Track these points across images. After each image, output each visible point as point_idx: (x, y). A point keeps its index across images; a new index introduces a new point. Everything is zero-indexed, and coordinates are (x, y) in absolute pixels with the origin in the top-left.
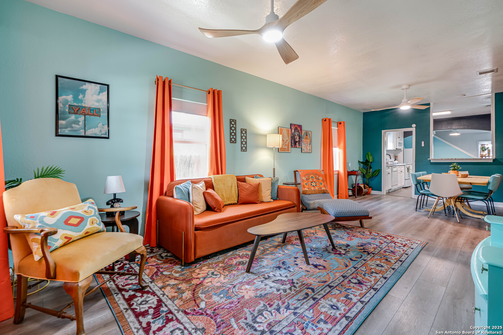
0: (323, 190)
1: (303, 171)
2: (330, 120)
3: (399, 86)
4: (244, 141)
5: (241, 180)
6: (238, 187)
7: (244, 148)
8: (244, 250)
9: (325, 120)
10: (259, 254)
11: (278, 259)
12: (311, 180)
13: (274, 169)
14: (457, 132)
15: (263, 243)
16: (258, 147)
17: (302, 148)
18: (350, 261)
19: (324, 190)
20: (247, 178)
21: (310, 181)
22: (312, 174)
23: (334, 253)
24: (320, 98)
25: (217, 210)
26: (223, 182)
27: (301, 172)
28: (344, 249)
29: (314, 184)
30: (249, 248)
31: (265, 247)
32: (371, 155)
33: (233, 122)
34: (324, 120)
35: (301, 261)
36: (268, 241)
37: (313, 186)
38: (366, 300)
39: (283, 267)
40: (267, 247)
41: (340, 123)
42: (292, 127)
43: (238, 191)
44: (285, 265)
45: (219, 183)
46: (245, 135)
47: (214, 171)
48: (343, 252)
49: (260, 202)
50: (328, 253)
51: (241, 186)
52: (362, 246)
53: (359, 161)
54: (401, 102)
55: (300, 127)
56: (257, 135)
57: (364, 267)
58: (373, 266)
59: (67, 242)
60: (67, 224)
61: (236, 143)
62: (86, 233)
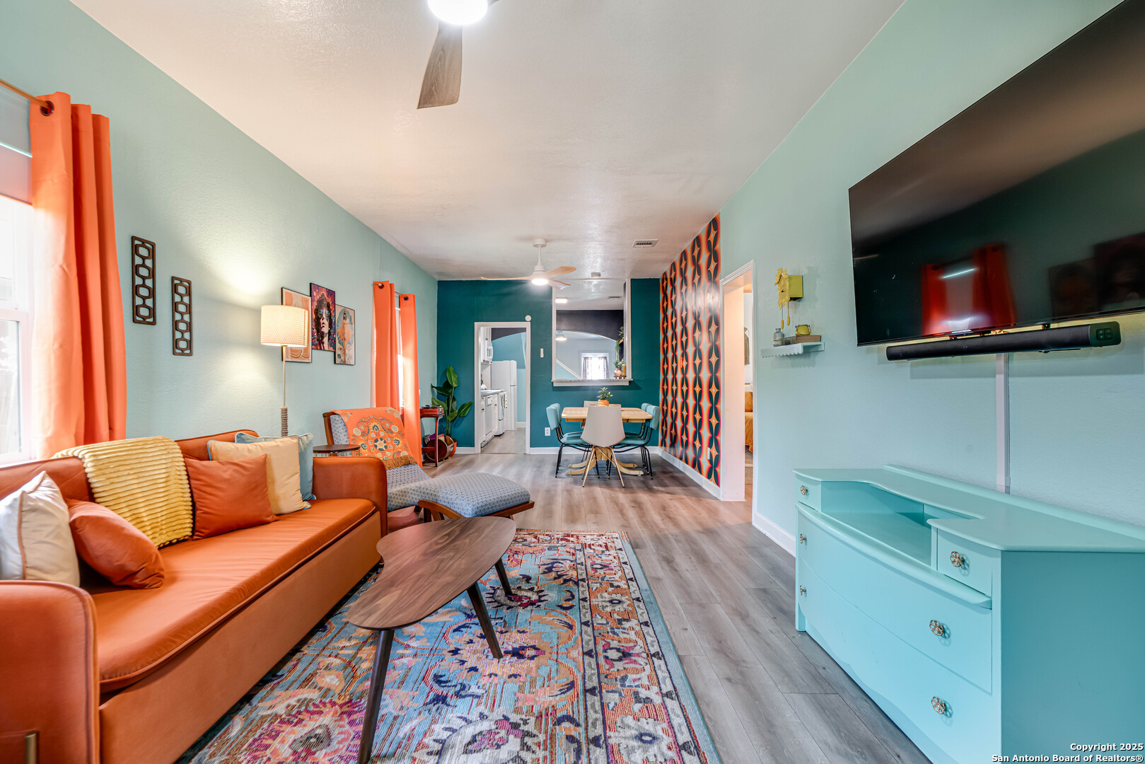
0: (404, 457)
1: (352, 411)
2: (391, 286)
3: (530, 239)
4: (182, 320)
5: (195, 452)
6: (188, 479)
7: (183, 345)
8: (277, 692)
9: (382, 287)
10: (343, 684)
11: (414, 675)
12: (373, 435)
13: (285, 411)
14: (563, 336)
15: (324, 642)
16: (224, 343)
17: (335, 353)
18: (564, 612)
19: (406, 457)
20: (214, 445)
21: (372, 438)
22: (375, 419)
23: (520, 606)
24: (369, 229)
25: (147, 581)
26: (135, 466)
27: (346, 415)
28: (529, 589)
29: (381, 444)
30: (291, 678)
31: (341, 652)
32: (455, 372)
33: (143, 249)
34: (380, 285)
35: (476, 656)
36: (334, 631)
37: (381, 450)
38: (670, 688)
39: (450, 694)
40: (350, 652)
41: (406, 299)
42: (315, 294)
43: (191, 492)
44: (449, 684)
45: (120, 474)
46: (186, 299)
47: (77, 428)
48: (534, 597)
49: (276, 517)
50: (508, 609)
51: (205, 474)
52: (549, 570)
53: (432, 387)
54: (533, 270)
55: (331, 295)
56: (223, 304)
57: (598, 616)
58: (607, 606)
61: (154, 323)
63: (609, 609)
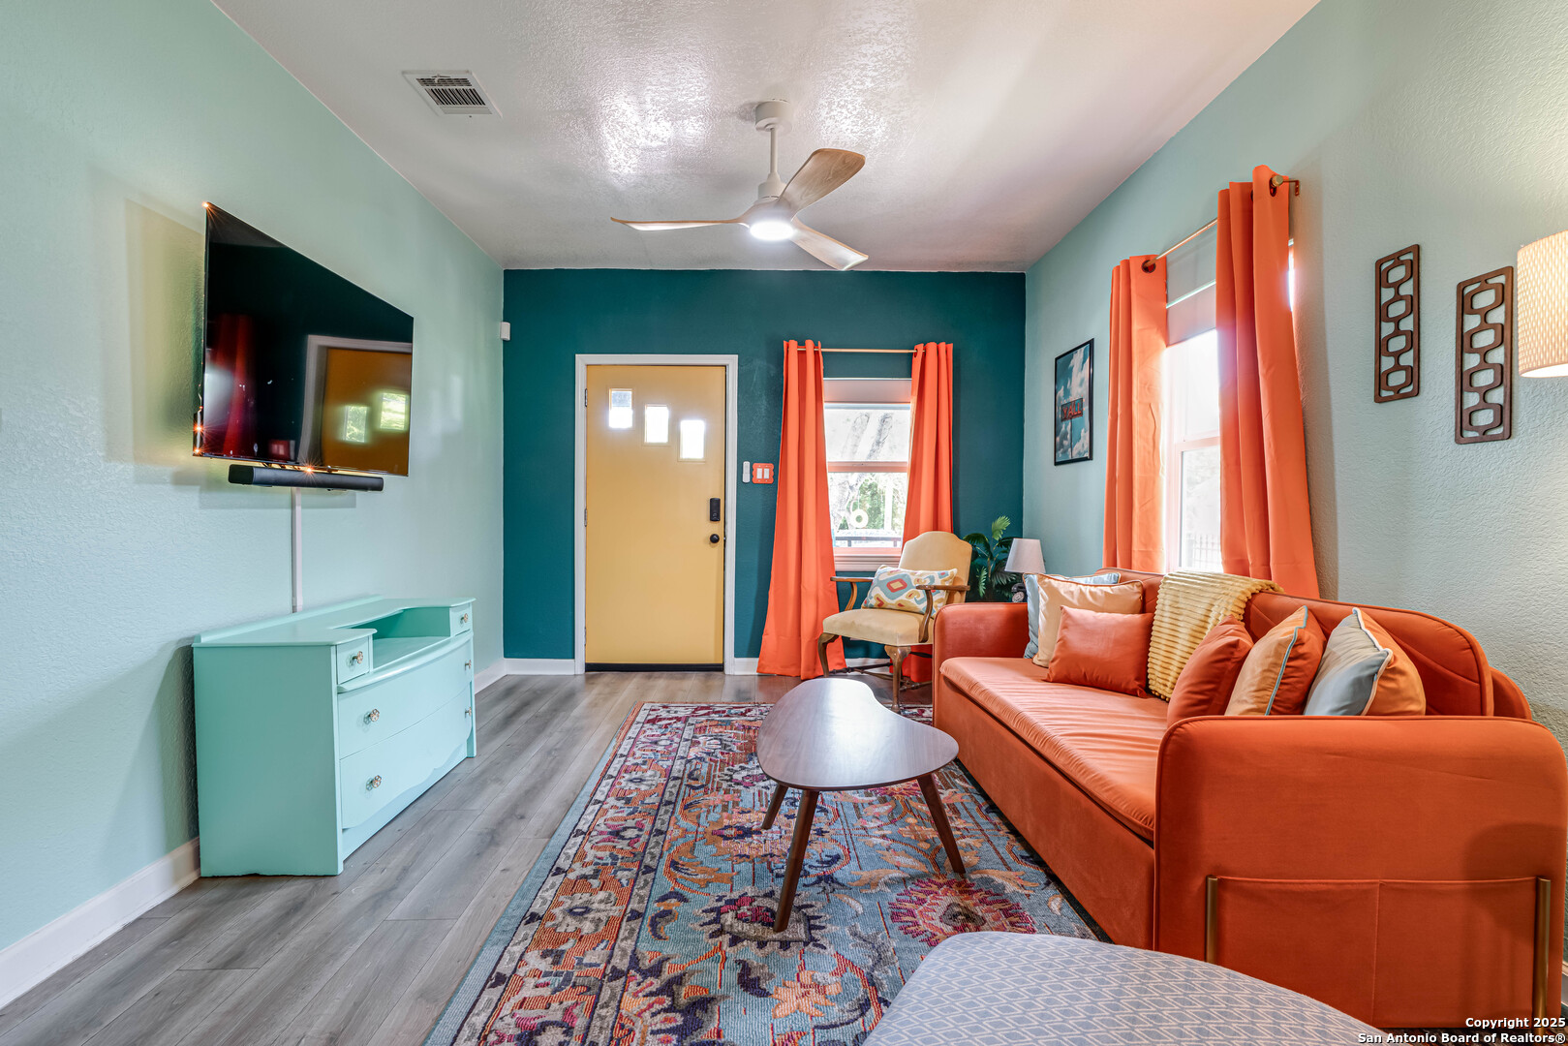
4: (1485, 365)
33: (1396, 269)
46: (1496, 315)
57: (625, 883)
58: (601, 901)
59: (881, 606)
60: (889, 585)
61: (1416, 393)
62: (900, 605)
63: (601, 895)
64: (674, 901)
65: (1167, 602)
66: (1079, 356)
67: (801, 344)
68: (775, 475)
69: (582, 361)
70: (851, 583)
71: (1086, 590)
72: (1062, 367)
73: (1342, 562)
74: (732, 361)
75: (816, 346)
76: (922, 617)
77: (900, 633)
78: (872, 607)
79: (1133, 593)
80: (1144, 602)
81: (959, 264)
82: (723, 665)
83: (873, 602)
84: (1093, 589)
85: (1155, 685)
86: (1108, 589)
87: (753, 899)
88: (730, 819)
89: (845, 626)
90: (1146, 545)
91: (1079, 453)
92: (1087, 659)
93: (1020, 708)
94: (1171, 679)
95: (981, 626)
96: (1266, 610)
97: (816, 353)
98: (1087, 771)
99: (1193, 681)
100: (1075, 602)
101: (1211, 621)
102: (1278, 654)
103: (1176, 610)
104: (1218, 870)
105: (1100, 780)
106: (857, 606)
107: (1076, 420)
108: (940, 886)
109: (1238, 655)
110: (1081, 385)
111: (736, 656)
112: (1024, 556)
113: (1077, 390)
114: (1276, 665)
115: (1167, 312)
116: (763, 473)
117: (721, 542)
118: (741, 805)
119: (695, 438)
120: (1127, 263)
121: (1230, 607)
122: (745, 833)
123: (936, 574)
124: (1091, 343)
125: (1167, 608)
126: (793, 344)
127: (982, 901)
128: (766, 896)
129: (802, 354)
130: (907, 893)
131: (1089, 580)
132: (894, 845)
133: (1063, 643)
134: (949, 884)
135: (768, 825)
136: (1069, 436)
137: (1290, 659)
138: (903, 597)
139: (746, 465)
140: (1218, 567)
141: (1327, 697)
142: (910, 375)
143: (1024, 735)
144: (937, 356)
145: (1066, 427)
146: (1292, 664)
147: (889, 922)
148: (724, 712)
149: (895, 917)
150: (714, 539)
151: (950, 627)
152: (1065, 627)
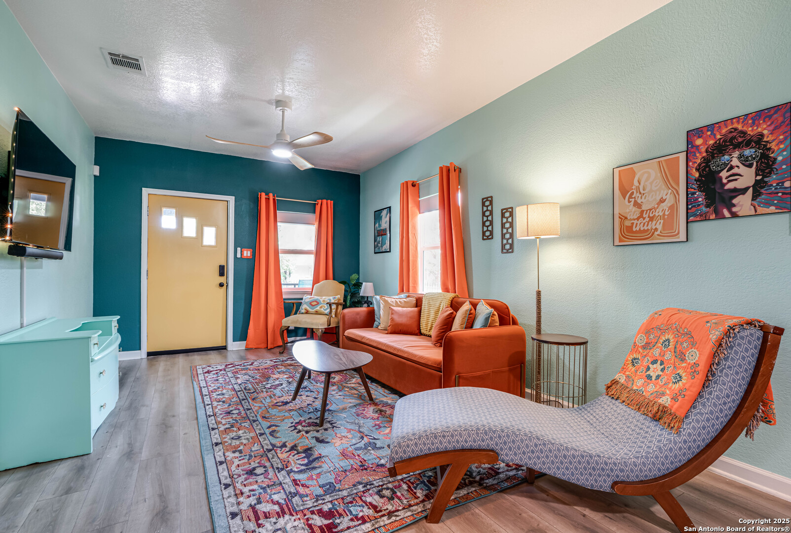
4: (507, 233)
7: (508, 247)
12: (656, 352)
13: (539, 293)
22: (677, 330)
33: (487, 202)
42: (700, 141)
46: (509, 220)
57: (248, 426)
58: (243, 433)
59: (307, 312)
60: (310, 304)
61: (492, 238)
62: (316, 312)
63: (241, 432)
64: (274, 427)
65: (426, 303)
66: (385, 212)
67: (267, 194)
68: (254, 254)
69: (145, 191)
70: (293, 303)
71: (398, 300)
72: (378, 215)
73: (474, 287)
74: (231, 199)
75: (274, 196)
76: (328, 317)
77: (321, 323)
78: (302, 313)
79: (413, 300)
80: (417, 303)
81: (335, 168)
82: (226, 346)
83: (303, 311)
84: (400, 300)
85: (423, 331)
86: (405, 300)
87: (305, 421)
88: (276, 400)
89: (293, 322)
90: (414, 284)
91: (385, 249)
92: (401, 324)
93: (386, 342)
94: (429, 328)
95: (358, 317)
96: (457, 303)
97: (274, 200)
98: (416, 356)
99: (441, 325)
100: (394, 305)
101: (441, 307)
102: (466, 314)
103: (429, 304)
104: (458, 373)
105: (421, 357)
106: (296, 313)
107: (384, 236)
108: (368, 405)
109: (453, 316)
110: (386, 223)
111: (233, 341)
112: (366, 290)
113: (384, 225)
114: (465, 317)
115: (419, 201)
116: (247, 253)
117: (225, 286)
118: (277, 395)
119: (210, 236)
120: (407, 182)
121: (447, 303)
122: (286, 403)
123: (331, 298)
124: (390, 207)
125: (426, 305)
126: (263, 194)
127: (383, 406)
128: (309, 419)
129: (268, 200)
130: (358, 409)
131: (397, 297)
132: (345, 397)
133: (392, 319)
134: (370, 404)
135: (294, 399)
136: (381, 243)
137: (469, 315)
138: (318, 308)
139: (239, 249)
140: (440, 291)
141: (478, 324)
142: (314, 212)
143: (389, 350)
144: (327, 206)
145: (379, 239)
146: (470, 316)
147: (357, 417)
148: (241, 365)
149: (358, 415)
150: (221, 285)
151: (347, 318)
152: (392, 314)
